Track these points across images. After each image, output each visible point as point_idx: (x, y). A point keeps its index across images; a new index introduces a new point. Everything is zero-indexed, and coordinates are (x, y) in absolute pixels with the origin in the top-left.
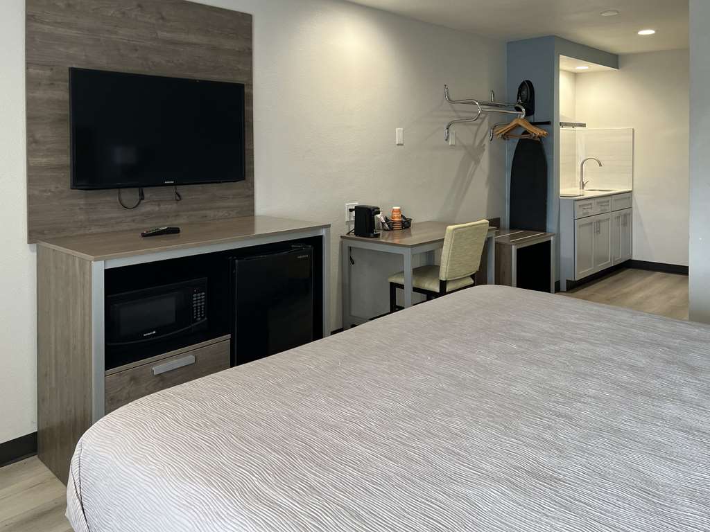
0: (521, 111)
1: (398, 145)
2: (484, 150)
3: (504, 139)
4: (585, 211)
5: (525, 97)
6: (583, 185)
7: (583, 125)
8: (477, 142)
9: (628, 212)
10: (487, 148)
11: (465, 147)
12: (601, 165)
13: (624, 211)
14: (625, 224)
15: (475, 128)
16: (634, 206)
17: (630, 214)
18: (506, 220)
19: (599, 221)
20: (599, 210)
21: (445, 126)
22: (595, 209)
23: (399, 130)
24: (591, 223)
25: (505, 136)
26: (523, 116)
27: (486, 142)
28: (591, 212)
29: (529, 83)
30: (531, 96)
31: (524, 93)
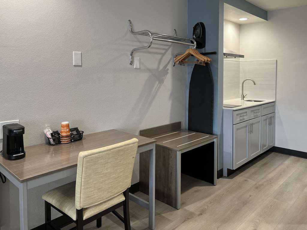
0: (193, 43)
1: (75, 66)
2: (168, 73)
3: (181, 64)
4: (242, 118)
5: (199, 34)
6: (244, 97)
7: (242, 56)
8: (161, 67)
9: (272, 116)
10: (170, 71)
11: (149, 70)
12: (255, 84)
13: (270, 115)
14: (270, 124)
15: (159, 56)
16: (276, 111)
17: (274, 117)
18: (185, 124)
19: (252, 124)
20: (252, 116)
21: (129, 54)
22: (249, 115)
23: (75, 54)
24: (246, 126)
25: (182, 62)
26: (195, 47)
27: (170, 67)
28: (246, 118)
29: (202, 24)
30: (203, 35)
31: (198, 31)
